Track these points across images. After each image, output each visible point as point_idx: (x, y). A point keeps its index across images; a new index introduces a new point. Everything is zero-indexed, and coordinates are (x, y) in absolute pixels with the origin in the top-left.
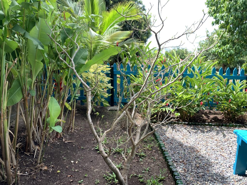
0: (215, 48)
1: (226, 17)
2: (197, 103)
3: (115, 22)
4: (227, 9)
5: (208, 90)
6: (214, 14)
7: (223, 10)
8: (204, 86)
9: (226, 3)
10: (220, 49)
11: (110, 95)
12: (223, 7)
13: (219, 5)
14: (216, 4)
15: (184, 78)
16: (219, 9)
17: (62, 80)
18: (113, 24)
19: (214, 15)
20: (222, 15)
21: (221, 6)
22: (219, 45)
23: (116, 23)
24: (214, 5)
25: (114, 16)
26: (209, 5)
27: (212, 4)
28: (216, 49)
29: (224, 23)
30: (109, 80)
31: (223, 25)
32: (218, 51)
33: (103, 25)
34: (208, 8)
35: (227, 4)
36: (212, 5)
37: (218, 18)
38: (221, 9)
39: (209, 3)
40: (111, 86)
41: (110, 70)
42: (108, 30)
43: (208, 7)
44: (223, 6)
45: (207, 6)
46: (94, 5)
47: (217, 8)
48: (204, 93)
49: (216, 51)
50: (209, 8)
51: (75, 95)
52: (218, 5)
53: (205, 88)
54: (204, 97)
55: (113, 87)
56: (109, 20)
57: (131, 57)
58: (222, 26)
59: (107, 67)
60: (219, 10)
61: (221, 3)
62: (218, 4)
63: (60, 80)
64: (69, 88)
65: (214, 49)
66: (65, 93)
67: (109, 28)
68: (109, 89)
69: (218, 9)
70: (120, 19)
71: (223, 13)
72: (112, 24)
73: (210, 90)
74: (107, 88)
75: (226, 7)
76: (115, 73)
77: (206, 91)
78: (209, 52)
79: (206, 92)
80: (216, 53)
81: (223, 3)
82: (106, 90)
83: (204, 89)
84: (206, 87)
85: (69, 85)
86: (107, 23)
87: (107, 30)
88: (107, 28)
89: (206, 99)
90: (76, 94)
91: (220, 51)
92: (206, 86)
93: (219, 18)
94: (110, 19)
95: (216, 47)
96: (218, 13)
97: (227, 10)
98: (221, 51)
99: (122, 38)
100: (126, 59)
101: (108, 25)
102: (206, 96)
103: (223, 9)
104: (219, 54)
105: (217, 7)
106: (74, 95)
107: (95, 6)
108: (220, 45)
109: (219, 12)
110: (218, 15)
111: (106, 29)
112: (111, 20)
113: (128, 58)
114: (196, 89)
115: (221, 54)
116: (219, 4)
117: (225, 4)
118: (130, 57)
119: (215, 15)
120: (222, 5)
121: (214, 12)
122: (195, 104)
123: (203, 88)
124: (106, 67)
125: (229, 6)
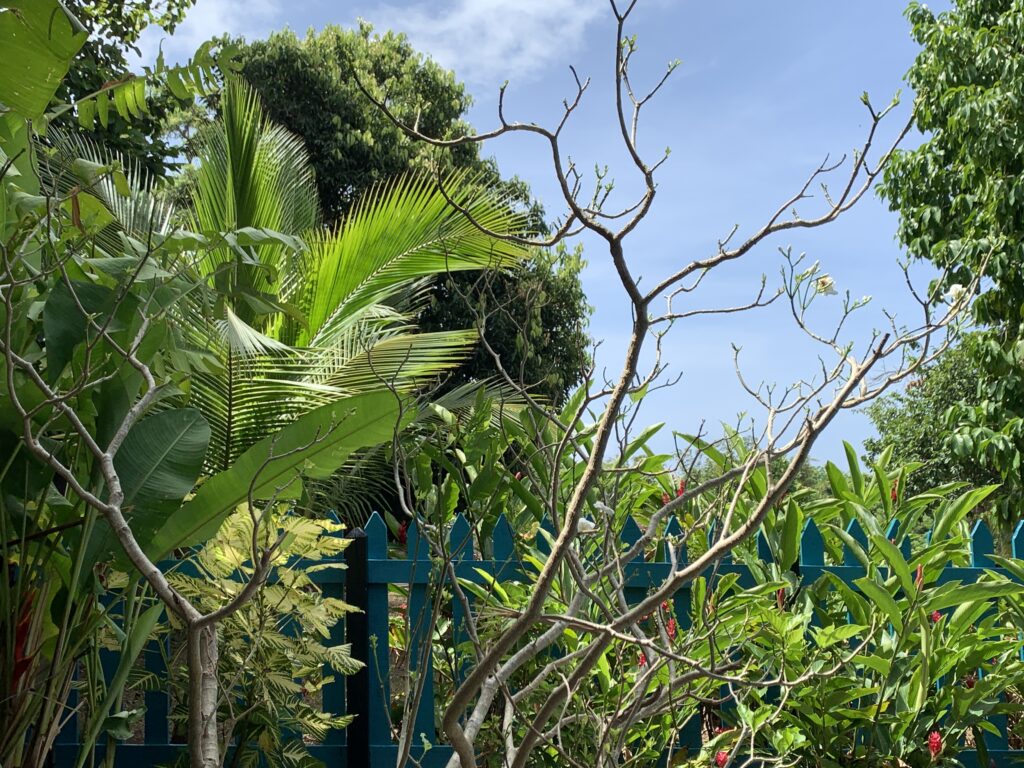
0: (967, 429)
1: (1004, 254)
2: (907, 743)
3: (375, 282)
4: (1003, 211)
5: (963, 659)
6: (931, 244)
7: (978, 219)
8: (936, 634)
9: (991, 188)
10: (1001, 435)
11: (342, 722)
12: (979, 205)
13: (954, 195)
14: (939, 192)
15: (810, 588)
16: (956, 216)
17: (29, 606)
18: (364, 293)
19: (934, 247)
20: (979, 248)
21: (964, 200)
22: (992, 409)
23: (379, 286)
24: (928, 199)
25: (366, 249)
26: (899, 200)
27: (915, 191)
28: (977, 432)
29: (996, 287)
30: (340, 620)
31: (993, 297)
32: (991, 446)
33: (306, 300)
34: (898, 213)
35: (996, 188)
36: (915, 198)
37: (962, 264)
38: (966, 218)
39: (896, 186)
40: (353, 656)
41: (346, 549)
42: (334, 323)
43: (894, 207)
44: (976, 199)
45: (888, 202)
46: (254, 189)
47: (945, 211)
48: (946, 681)
49: (976, 445)
50: (903, 213)
51: (113, 710)
52: (952, 198)
53: (942, 644)
54: (945, 703)
55: (363, 664)
56: (342, 269)
57: (473, 475)
58: (989, 304)
59: (325, 533)
60: (961, 222)
61: (963, 187)
62: (949, 192)
63: (17, 607)
64: (75, 659)
65: (966, 436)
66: (47, 694)
67: (343, 315)
68: (338, 675)
69: (952, 218)
70: (403, 265)
71: (985, 236)
72: (357, 293)
73: (975, 657)
74: (328, 669)
75: (992, 207)
76: (373, 578)
77: (951, 662)
78: (936, 460)
79: (953, 670)
80: (982, 459)
81: (976, 185)
82: (319, 686)
83: (939, 648)
84: (946, 635)
85: (73, 643)
86: (329, 285)
87: (327, 325)
88: (327, 315)
89: (962, 712)
90: (119, 706)
91: (1001, 446)
92: (946, 632)
93: (964, 260)
94: (347, 267)
95: (976, 425)
96: (956, 235)
97: (1001, 217)
98: (1010, 445)
99: (417, 369)
100: (443, 490)
101: (335, 297)
102: (959, 695)
103: (981, 214)
104: (995, 460)
105: (945, 206)
106: (106, 714)
107: (260, 193)
108: (996, 409)
109: (958, 233)
110: (954, 244)
111: (325, 321)
112: (349, 270)
113: (454, 485)
114: (890, 651)
115: (1011, 462)
116: (954, 190)
117: (983, 191)
118: (468, 480)
119: (942, 246)
120: (968, 197)
121: (933, 233)
122: (896, 752)
123: (931, 648)
124: (318, 531)
125: (1007, 200)
